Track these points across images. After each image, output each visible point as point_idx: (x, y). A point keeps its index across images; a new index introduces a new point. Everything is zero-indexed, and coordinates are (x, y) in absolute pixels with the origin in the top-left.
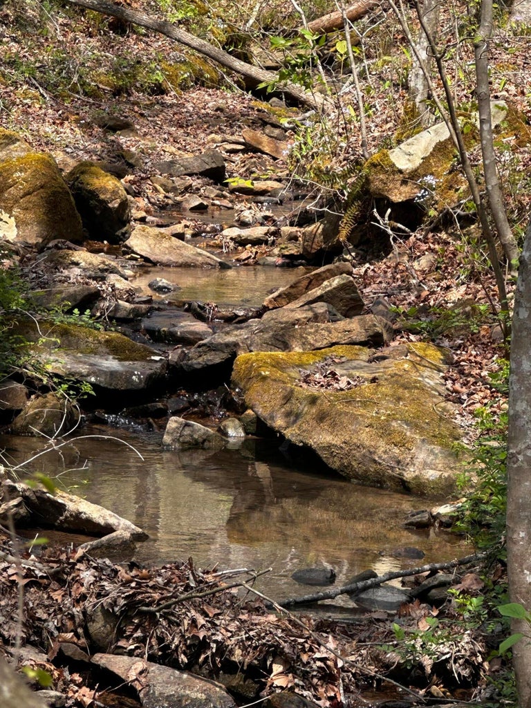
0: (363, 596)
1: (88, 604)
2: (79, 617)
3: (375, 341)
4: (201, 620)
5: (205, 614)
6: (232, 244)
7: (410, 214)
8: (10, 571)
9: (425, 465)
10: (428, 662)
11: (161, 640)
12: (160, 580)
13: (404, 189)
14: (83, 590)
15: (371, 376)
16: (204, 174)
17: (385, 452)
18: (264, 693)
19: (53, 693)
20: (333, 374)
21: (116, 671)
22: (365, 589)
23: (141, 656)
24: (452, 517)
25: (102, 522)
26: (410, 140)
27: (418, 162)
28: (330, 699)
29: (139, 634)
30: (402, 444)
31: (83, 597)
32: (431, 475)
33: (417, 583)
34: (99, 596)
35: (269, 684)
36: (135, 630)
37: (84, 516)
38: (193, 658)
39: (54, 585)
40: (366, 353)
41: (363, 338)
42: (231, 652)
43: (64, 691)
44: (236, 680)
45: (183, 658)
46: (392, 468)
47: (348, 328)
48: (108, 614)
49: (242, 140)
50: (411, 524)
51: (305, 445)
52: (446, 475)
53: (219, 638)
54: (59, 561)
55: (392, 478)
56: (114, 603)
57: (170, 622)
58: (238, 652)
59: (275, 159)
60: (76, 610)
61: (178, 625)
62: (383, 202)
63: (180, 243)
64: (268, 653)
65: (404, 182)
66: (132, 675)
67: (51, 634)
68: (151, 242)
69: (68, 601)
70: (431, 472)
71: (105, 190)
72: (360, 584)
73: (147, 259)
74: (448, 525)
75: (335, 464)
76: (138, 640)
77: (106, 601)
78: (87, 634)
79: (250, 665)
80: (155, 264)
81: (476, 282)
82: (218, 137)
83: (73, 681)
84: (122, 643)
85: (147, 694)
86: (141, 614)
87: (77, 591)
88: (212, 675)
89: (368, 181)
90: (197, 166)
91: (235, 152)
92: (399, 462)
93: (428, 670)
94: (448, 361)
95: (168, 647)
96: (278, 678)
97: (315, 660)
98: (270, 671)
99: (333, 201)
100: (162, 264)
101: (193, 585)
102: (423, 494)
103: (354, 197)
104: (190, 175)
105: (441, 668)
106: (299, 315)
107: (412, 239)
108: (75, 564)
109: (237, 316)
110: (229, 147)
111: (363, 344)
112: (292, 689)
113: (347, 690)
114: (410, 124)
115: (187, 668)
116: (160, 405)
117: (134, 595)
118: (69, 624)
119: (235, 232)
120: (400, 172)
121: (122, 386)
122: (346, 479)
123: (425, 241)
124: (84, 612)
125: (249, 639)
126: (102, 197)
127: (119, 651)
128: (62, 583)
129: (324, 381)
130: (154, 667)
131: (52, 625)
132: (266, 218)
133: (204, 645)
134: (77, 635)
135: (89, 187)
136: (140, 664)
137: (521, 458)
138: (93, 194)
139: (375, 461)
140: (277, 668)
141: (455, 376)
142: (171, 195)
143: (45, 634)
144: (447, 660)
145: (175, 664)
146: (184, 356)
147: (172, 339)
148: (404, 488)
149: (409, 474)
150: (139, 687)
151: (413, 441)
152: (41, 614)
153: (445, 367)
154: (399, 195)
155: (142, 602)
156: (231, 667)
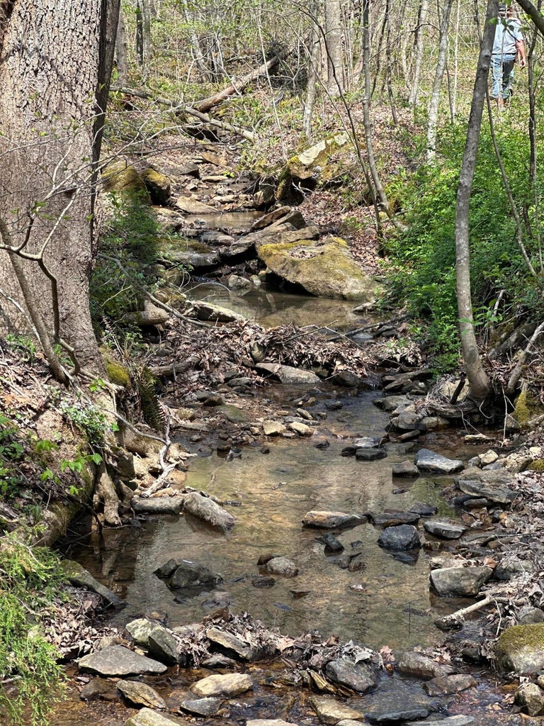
0: (354, 337)
1: (252, 342)
2: (248, 349)
3: (316, 238)
4: (302, 346)
5: (304, 343)
6: (219, 204)
7: (310, 183)
8: (216, 332)
9: (353, 287)
10: (398, 357)
11: (284, 356)
12: (282, 331)
13: (306, 173)
14: (249, 337)
15: (321, 252)
16: (189, 174)
17: (334, 283)
18: (333, 373)
19: (247, 378)
20: (304, 252)
21: (268, 369)
22: (355, 334)
23: (278, 362)
24: (373, 307)
25: (230, 316)
26: (308, 150)
27: (313, 160)
28: (361, 374)
29: (275, 354)
30: (341, 279)
31: (249, 341)
32: (355, 292)
33: (372, 331)
34: (256, 339)
35: (335, 369)
36: (273, 352)
37: (222, 314)
38: (300, 362)
39: (235, 336)
40: (314, 242)
41: (311, 237)
42: (317, 358)
43: (251, 377)
44: (319, 370)
45: (295, 362)
46: (337, 290)
47: (304, 232)
48: (261, 347)
49: (201, 158)
50: (356, 311)
51: (297, 282)
52: (362, 291)
53: (312, 352)
54: (236, 327)
55: (337, 294)
56: (263, 342)
57: (288, 348)
58: (319, 358)
59: (217, 166)
60: (247, 346)
61: (292, 349)
62: (297, 179)
63: (200, 203)
64: (334, 356)
65: (306, 169)
66: (276, 370)
67: (238, 356)
68: (187, 203)
69: (243, 342)
70: (356, 290)
71: (160, 182)
72: (353, 332)
73: (186, 212)
74: (371, 311)
75: (310, 290)
76: (274, 356)
77: (260, 342)
78: (252, 356)
79: (325, 363)
80: (190, 214)
81: (352, 211)
82: (189, 157)
83: (254, 374)
84: (267, 358)
85: (283, 377)
86: (276, 345)
87: (246, 338)
88: (308, 368)
89: (289, 170)
90: (186, 170)
91: (199, 163)
92: (340, 287)
93: (398, 360)
94: (350, 244)
95: (288, 358)
96: (339, 366)
97: (354, 358)
98: (335, 364)
99: (270, 180)
100: (193, 213)
101: (295, 332)
102: (352, 300)
103: (282, 178)
104: (183, 175)
105: (403, 359)
106: (279, 228)
107: (313, 194)
108: (244, 327)
109: (242, 232)
110: (195, 161)
111: (311, 239)
112: (346, 370)
113: (367, 370)
114: (305, 144)
115: (297, 366)
116: (220, 272)
117: (273, 337)
118: (244, 352)
119: (219, 198)
120: (304, 165)
121: (203, 264)
122: (316, 296)
123: (320, 195)
124: (250, 347)
125: (325, 351)
126: (159, 185)
127: (266, 361)
128: (239, 335)
129: (300, 255)
130: (284, 367)
131: (238, 352)
132: (229, 192)
133: (304, 356)
134: (248, 356)
135: (152, 181)
136: (278, 366)
137: (462, 261)
138: (154, 184)
139: (329, 288)
140: (338, 363)
141: (356, 250)
142: (179, 184)
143: (235, 356)
144: (405, 356)
145: (292, 365)
146: (227, 250)
147: (218, 244)
148: (344, 298)
149: (345, 292)
150: (279, 375)
151: (346, 277)
152: (232, 348)
153: (349, 247)
154: (304, 175)
155: (276, 340)
156: (316, 364)
